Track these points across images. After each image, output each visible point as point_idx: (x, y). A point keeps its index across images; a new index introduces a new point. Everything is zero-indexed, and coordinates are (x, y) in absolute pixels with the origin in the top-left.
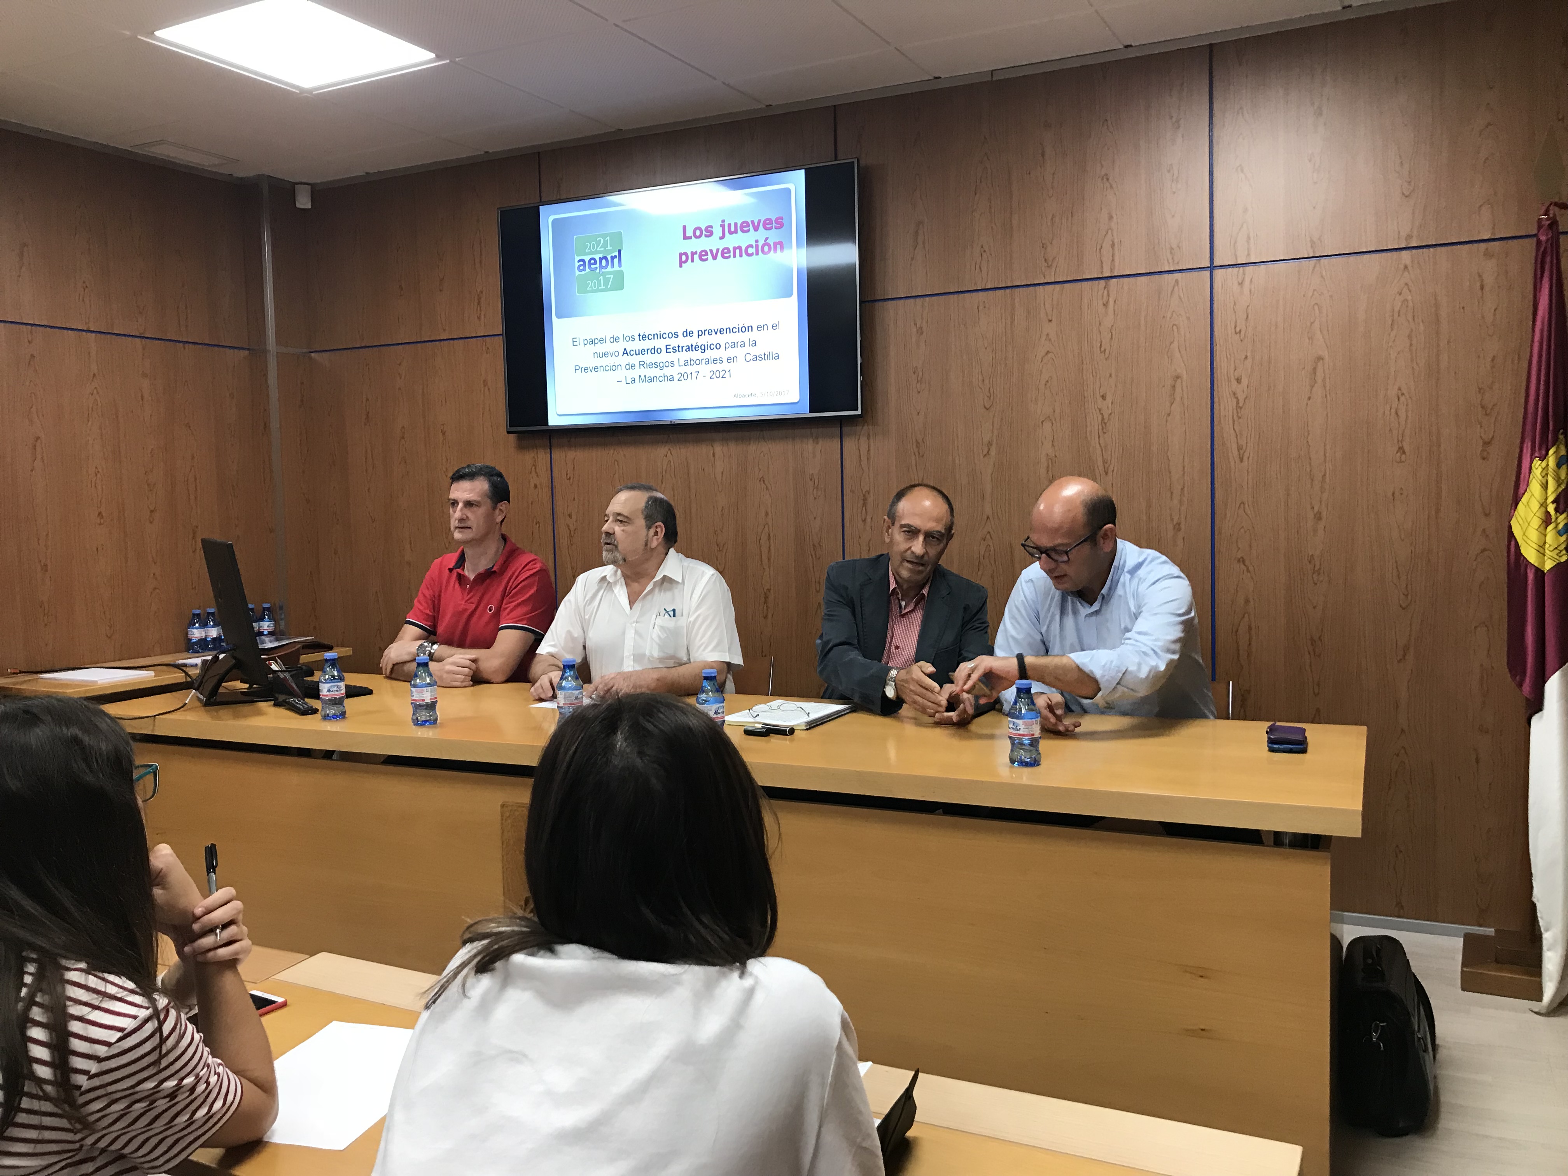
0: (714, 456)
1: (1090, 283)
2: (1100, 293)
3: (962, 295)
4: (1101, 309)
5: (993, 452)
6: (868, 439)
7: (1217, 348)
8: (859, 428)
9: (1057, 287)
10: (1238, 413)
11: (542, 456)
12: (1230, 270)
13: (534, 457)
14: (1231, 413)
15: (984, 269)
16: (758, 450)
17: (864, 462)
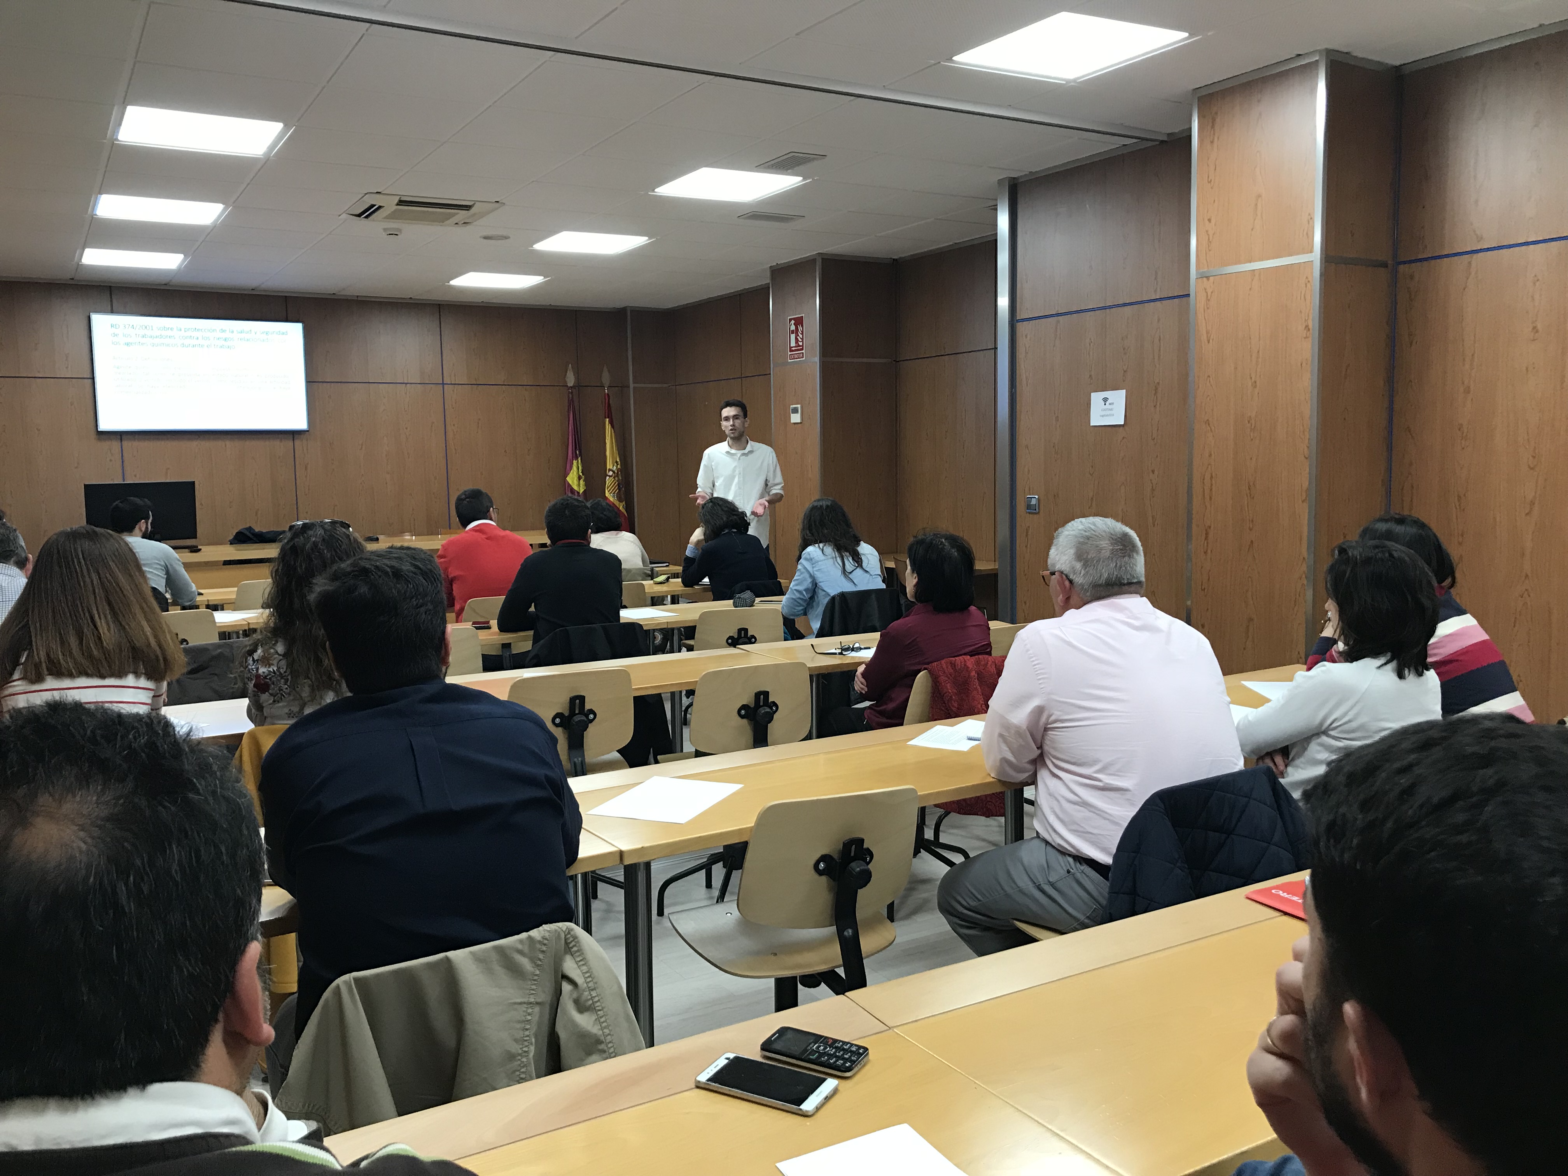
0: (226, 446)
1: (399, 384)
2: (403, 389)
3: (344, 384)
4: (404, 395)
5: (364, 448)
6: (307, 440)
7: (446, 413)
9: (388, 385)
10: (454, 437)
11: (115, 445)
12: (450, 386)
13: (111, 445)
15: (358, 375)
16: (249, 444)
17: (305, 451)
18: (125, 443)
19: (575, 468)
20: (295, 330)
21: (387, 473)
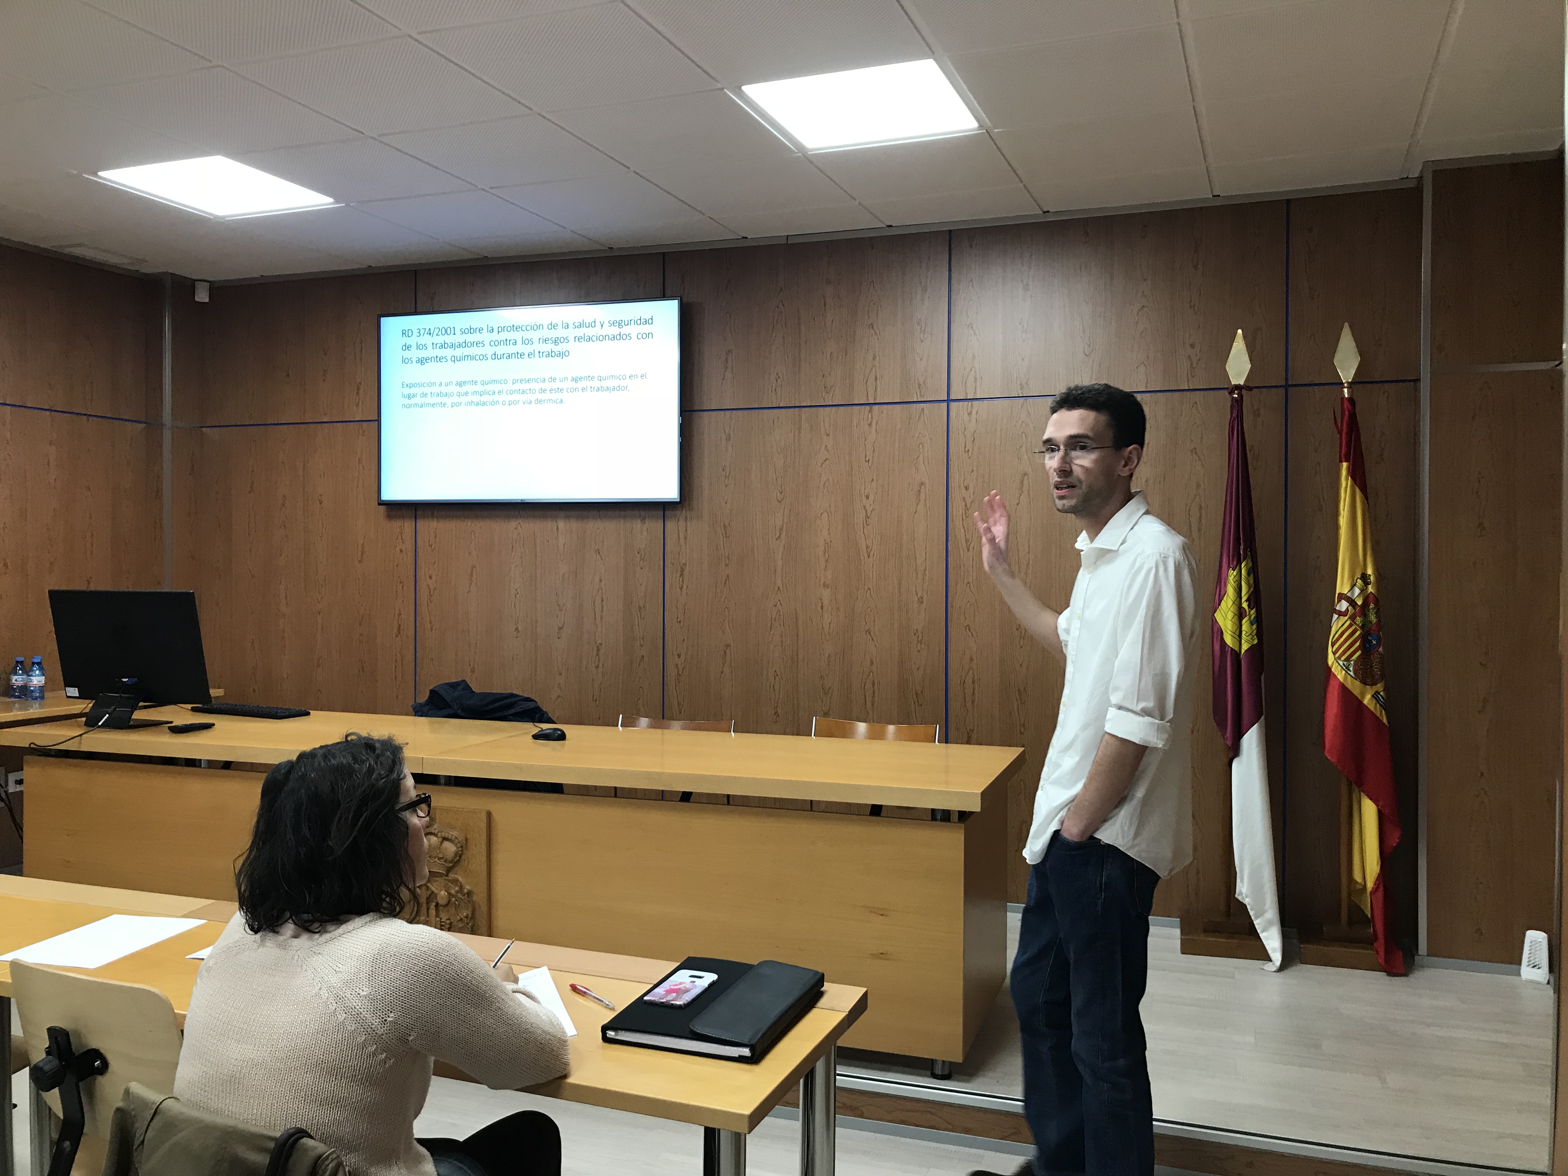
0: (557, 530)
1: (858, 407)
2: (866, 417)
3: (760, 411)
4: (867, 427)
5: (784, 536)
7: (951, 463)
8: (678, 512)
9: (834, 409)
10: (966, 514)
11: (408, 525)
12: (961, 403)
13: (401, 526)
14: (961, 513)
15: (779, 390)
16: (595, 526)
17: (682, 540)
18: (421, 524)
20: (665, 314)
21: (825, 586)
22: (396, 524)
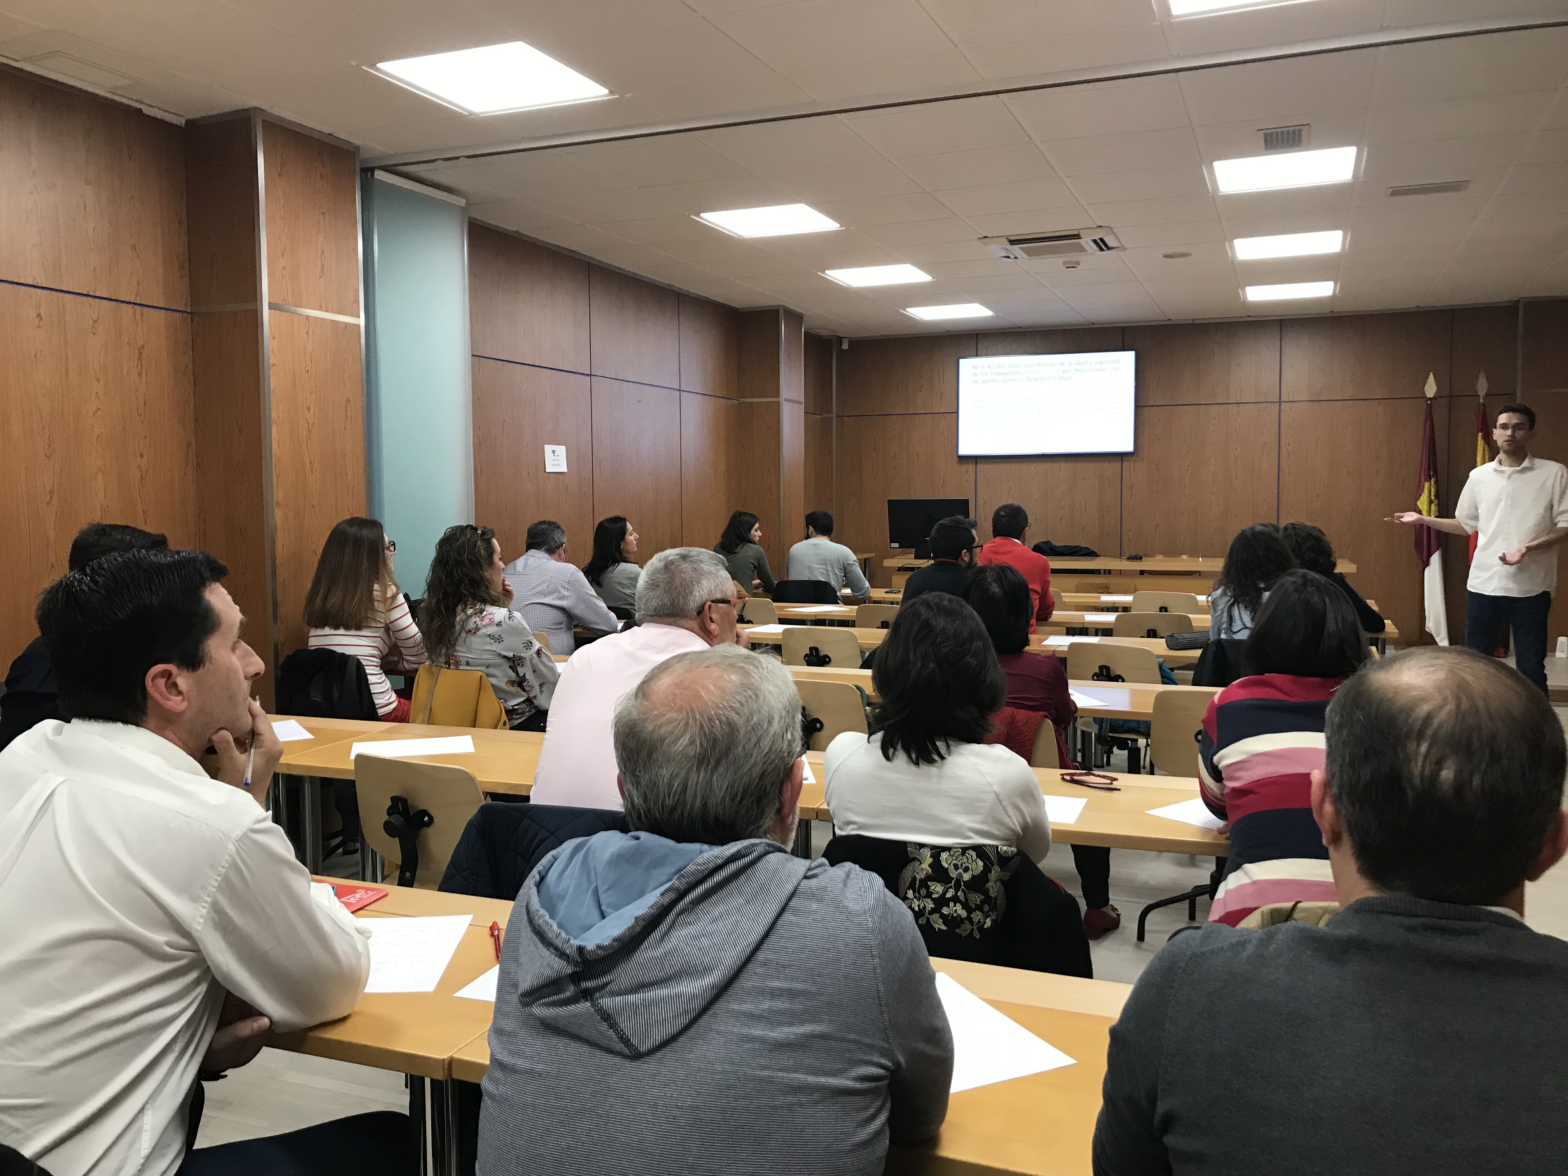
0: (1060, 468)
2: (1236, 409)
3: (1176, 407)
4: (1235, 415)
6: (1133, 462)
7: (1281, 432)
8: (1131, 458)
11: (971, 467)
12: (1285, 404)
13: (967, 468)
14: (1287, 457)
16: (1080, 465)
17: (1132, 471)
18: (979, 467)
19: (1426, 491)
20: (1127, 359)
21: (1213, 493)
22: (965, 467)
